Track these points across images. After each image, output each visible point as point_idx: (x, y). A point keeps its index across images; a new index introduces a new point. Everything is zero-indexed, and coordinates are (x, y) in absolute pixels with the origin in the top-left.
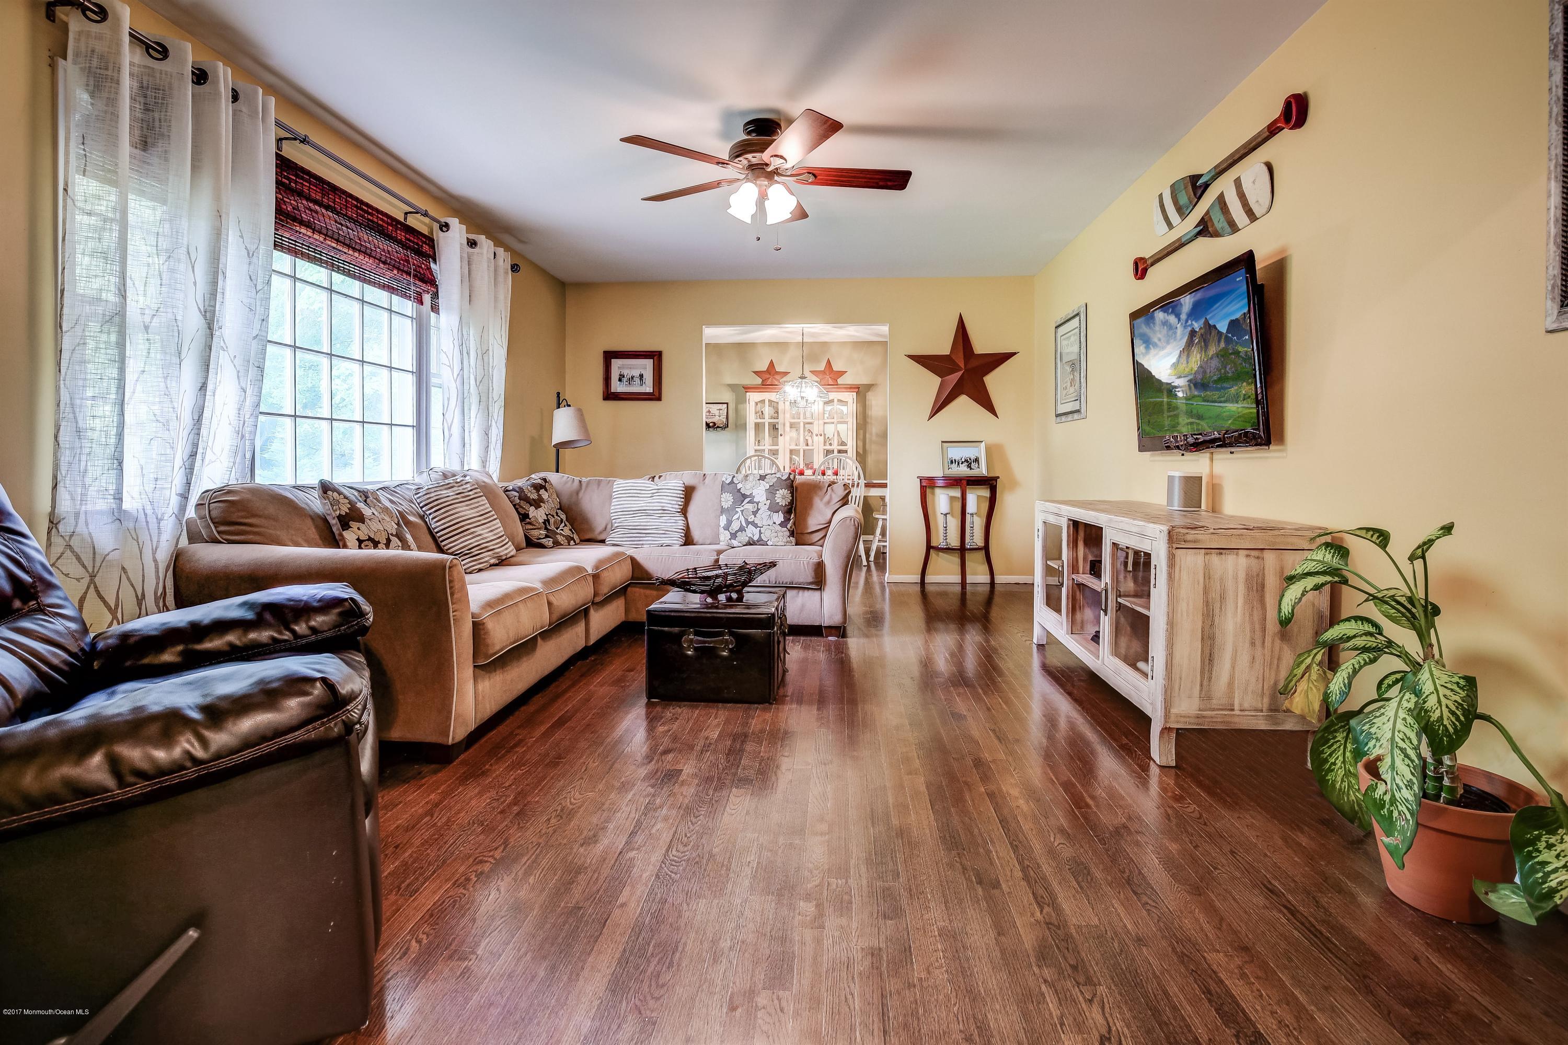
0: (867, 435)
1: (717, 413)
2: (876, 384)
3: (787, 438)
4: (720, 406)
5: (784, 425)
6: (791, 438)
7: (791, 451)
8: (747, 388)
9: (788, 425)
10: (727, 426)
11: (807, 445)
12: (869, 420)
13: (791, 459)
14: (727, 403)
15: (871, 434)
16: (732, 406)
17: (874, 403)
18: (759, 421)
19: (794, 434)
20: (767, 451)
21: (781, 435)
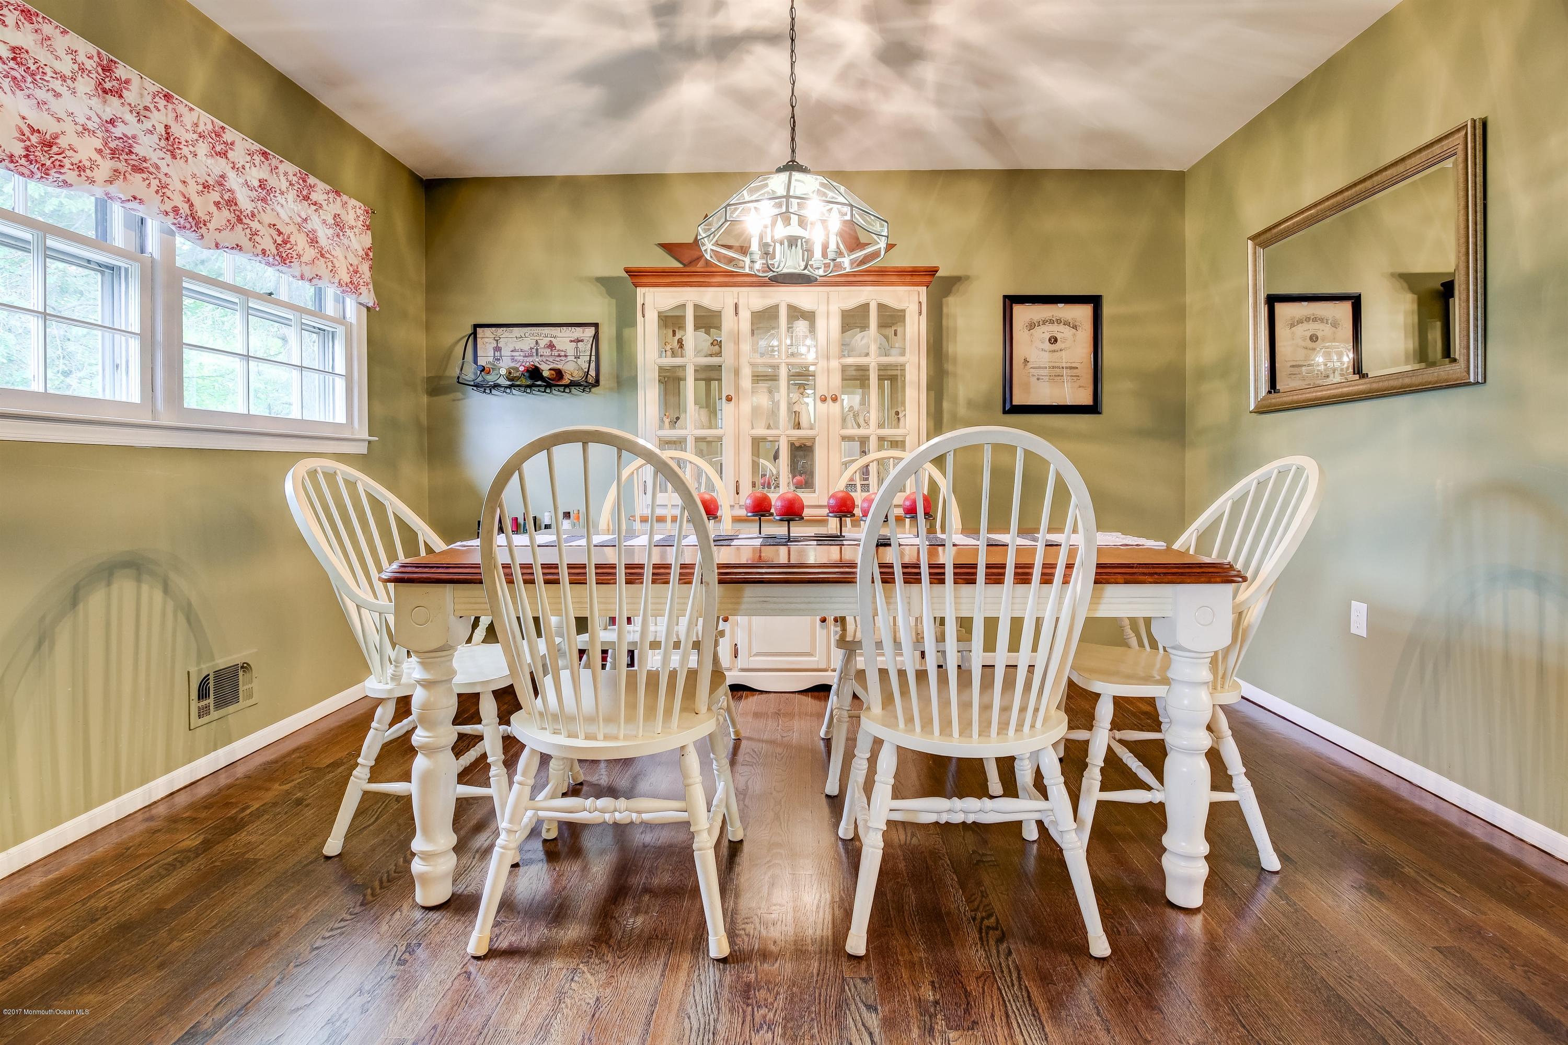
0: (946, 405)
1: (570, 349)
2: (967, 278)
3: (746, 407)
4: (578, 332)
5: (737, 372)
6: (756, 410)
7: (757, 442)
8: (637, 276)
9: (746, 373)
10: (597, 382)
11: (798, 426)
12: (949, 367)
13: (755, 465)
14: (596, 325)
15: (955, 401)
16: (608, 333)
17: (961, 323)
18: (669, 361)
19: (763, 400)
20: (690, 443)
21: (729, 399)
